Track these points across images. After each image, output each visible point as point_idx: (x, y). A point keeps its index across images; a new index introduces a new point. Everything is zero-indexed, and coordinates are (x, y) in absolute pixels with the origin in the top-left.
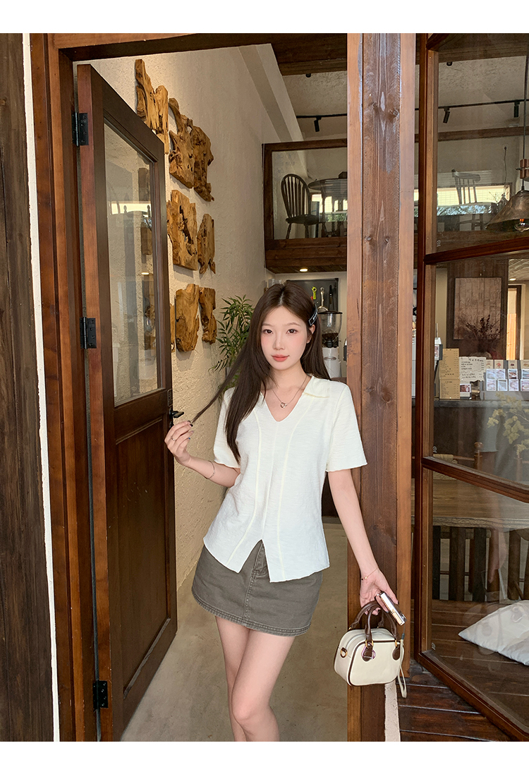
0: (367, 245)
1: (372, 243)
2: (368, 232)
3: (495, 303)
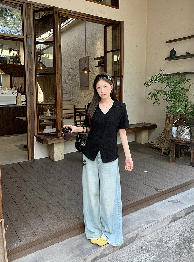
0: (28, 71)
1: (29, 71)
2: (28, 70)
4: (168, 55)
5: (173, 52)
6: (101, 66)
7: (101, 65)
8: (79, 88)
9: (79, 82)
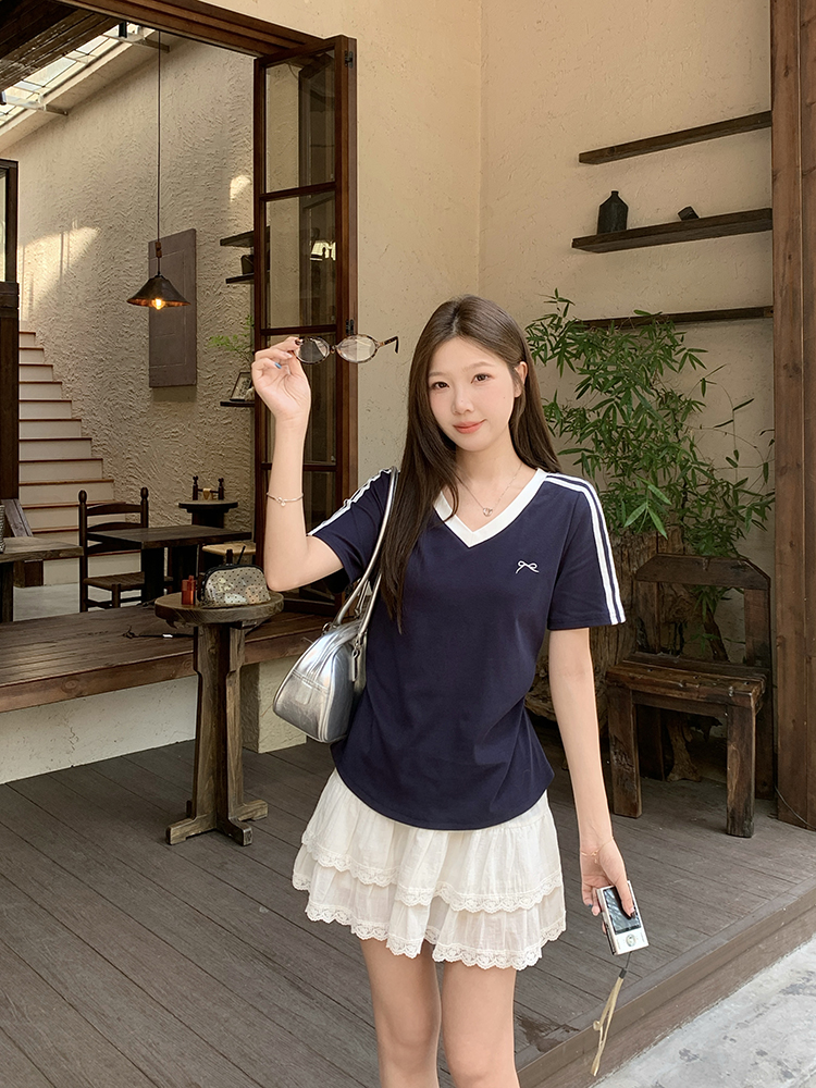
4: (588, 226)
5: (613, 211)
8: (147, 392)
9: (147, 363)
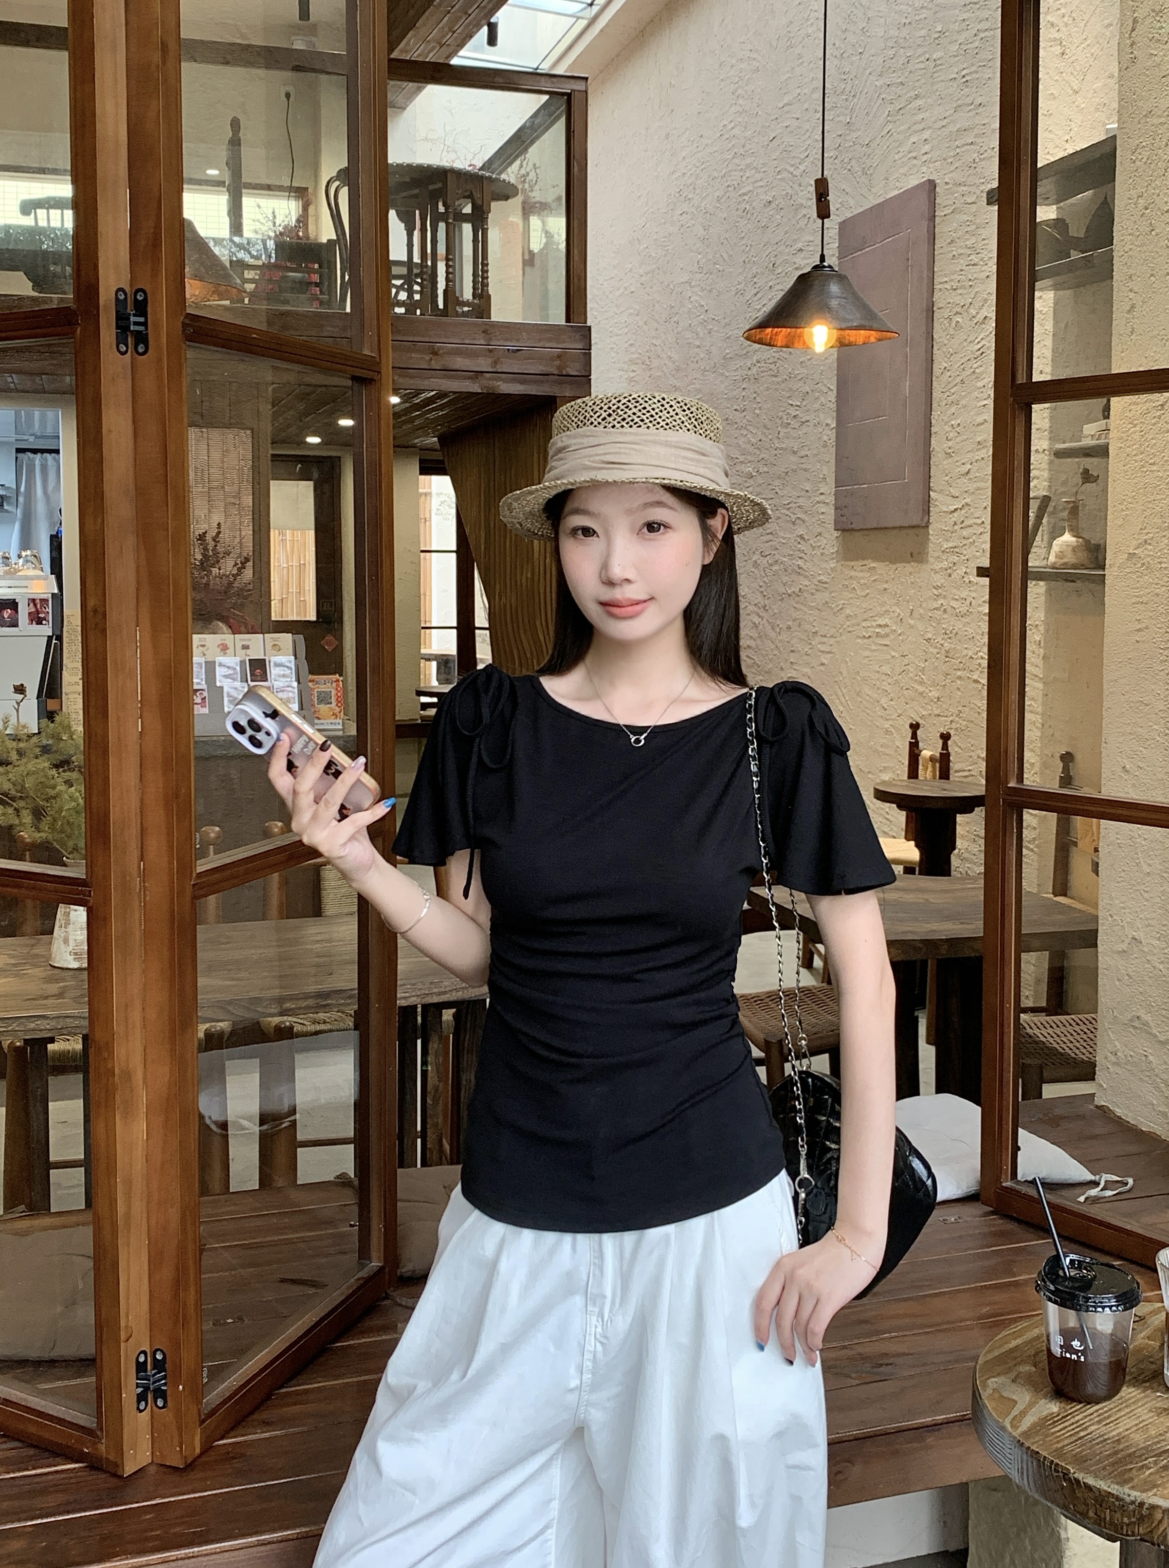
3: (238, 495)
6: (1072, 267)
7: (1075, 255)
8: (830, 540)
9: (831, 480)
